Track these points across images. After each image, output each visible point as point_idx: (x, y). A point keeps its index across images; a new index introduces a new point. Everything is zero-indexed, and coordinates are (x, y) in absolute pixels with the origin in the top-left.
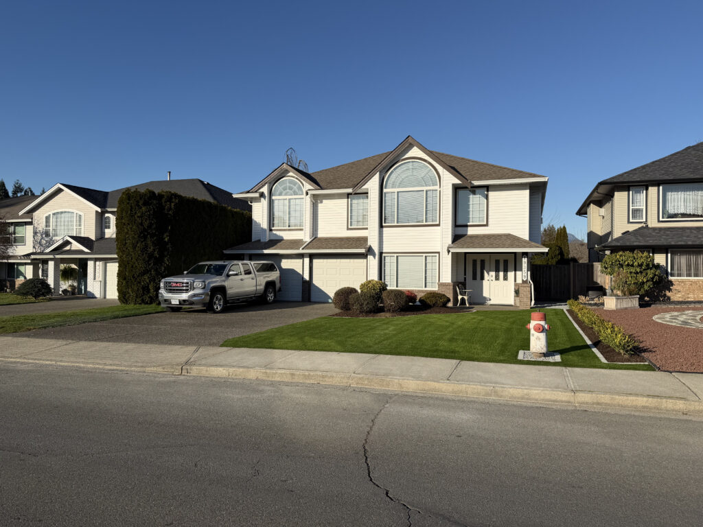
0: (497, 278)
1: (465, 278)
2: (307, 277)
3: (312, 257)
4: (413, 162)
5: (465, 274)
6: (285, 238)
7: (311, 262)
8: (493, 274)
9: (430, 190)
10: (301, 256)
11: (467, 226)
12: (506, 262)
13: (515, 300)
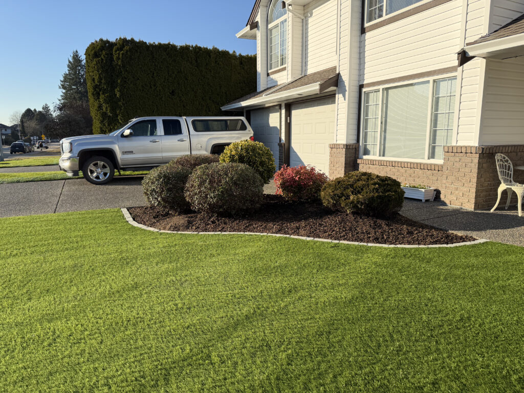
2: (283, 138)
3: (290, 106)
7: (289, 115)
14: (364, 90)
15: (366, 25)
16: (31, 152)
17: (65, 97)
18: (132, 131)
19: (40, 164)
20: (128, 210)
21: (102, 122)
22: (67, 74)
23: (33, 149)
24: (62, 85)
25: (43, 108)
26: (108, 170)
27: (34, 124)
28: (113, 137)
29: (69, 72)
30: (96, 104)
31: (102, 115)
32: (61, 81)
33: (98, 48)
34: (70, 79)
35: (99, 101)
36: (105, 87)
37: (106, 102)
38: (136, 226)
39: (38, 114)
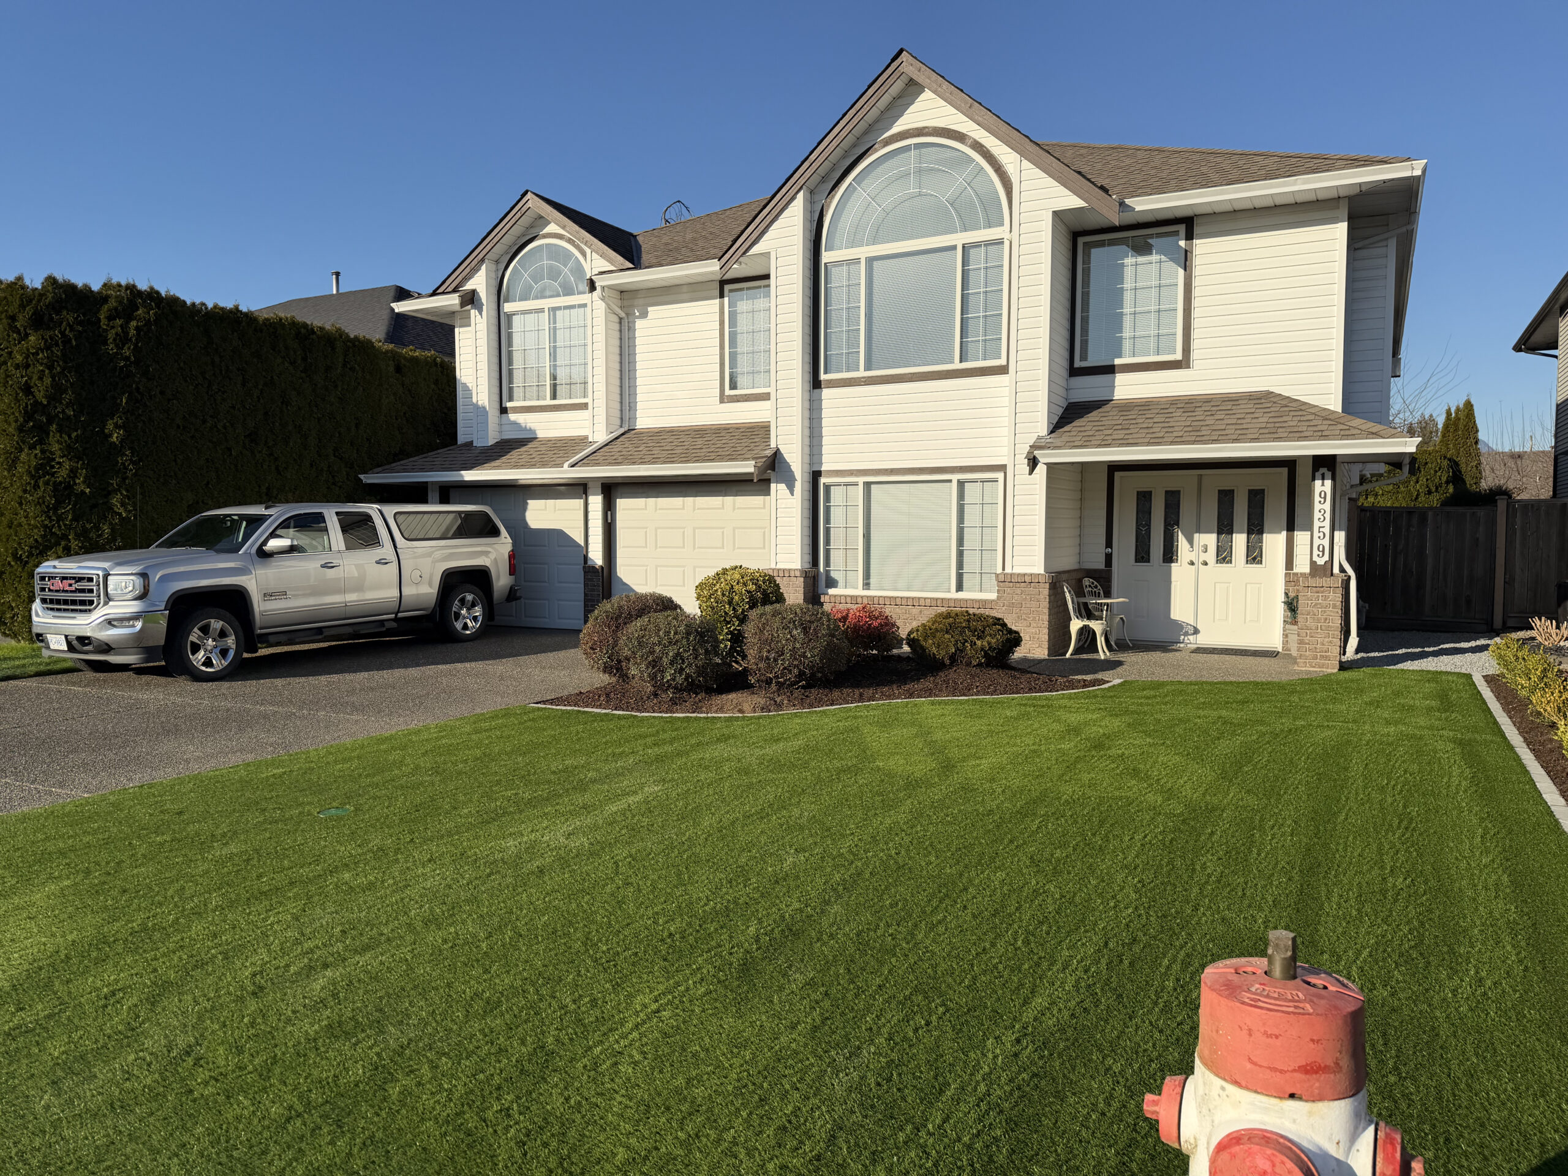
0: (1224, 556)
1: (1109, 558)
2: (596, 556)
3: (611, 490)
4: (918, 146)
5: (1109, 543)
6: (541, 434)
7: (609, 507)
8: (1210, 540)
9: (977, 245)
10: (579, 488)
11: (1110, 370)
12: (1257, 499)
13: (1286, 636)
14: (823, 480)
15: (823, 377)
26: (231, 643)
33: (43, 302)
36: (70, 412)
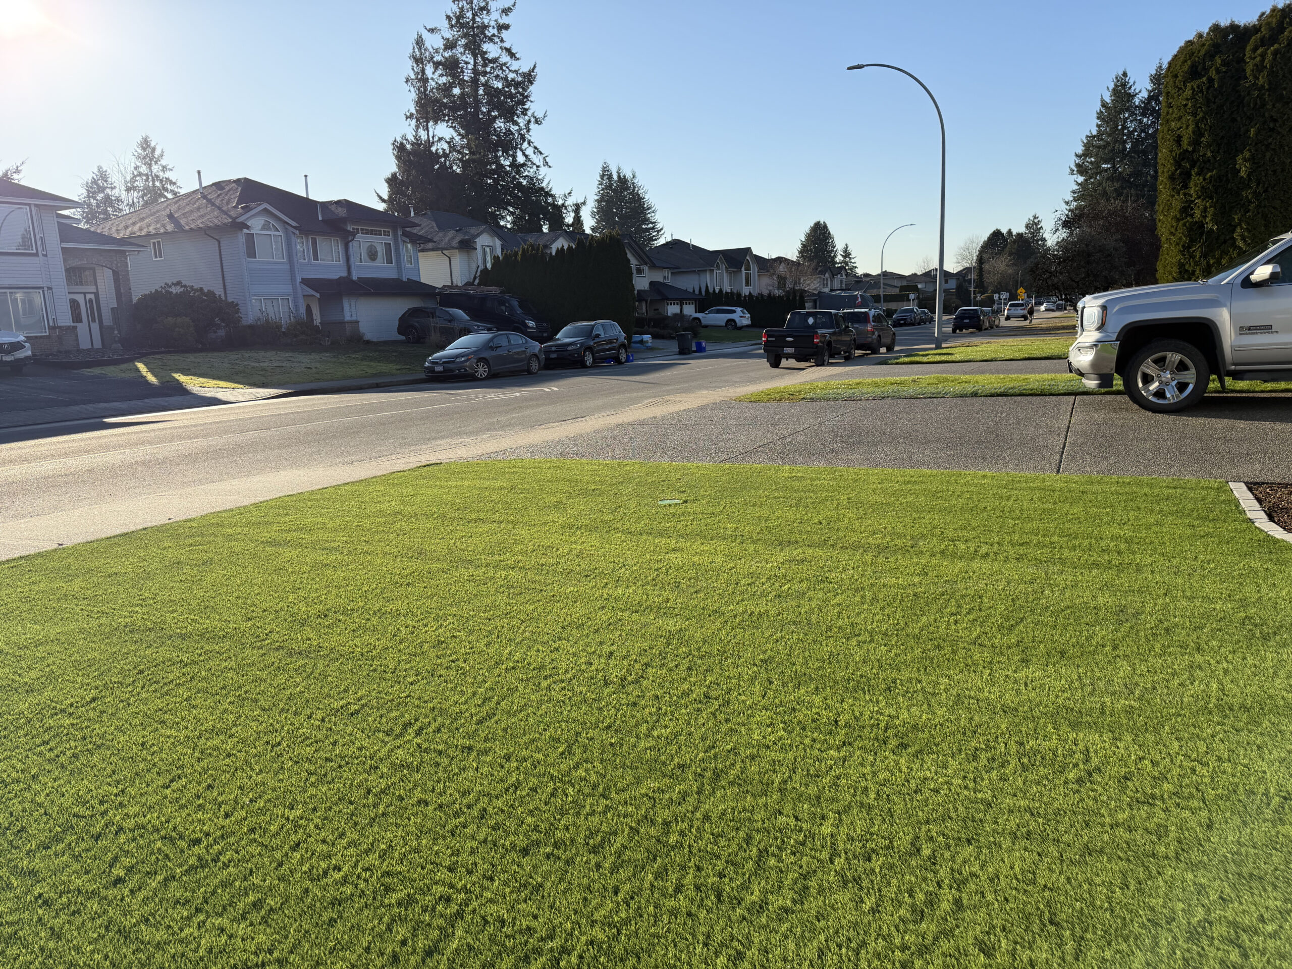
16: (992, 328)
17: (1083, 193)
18: (1278, 270)
19: (1017, 355)
20: (1250, 489)
21: (1186, 249)
22: (1094, 137)
23: (997, 322)
24: (1078, 165)
25: (1027, 227)
26: (1190, 377)
27: (1004, 263)
28: (1218, 287)
29: (1099, 131)
30: (1177, 203)
31: (1190, 230)
32: (1077, 155)
33: (1203, 52)
34: (1099, 147)
35: (1185, 194)
36: (1209, 154)
37: (1204, 193)
38: (1278, 536)
39: (1014, 242)
